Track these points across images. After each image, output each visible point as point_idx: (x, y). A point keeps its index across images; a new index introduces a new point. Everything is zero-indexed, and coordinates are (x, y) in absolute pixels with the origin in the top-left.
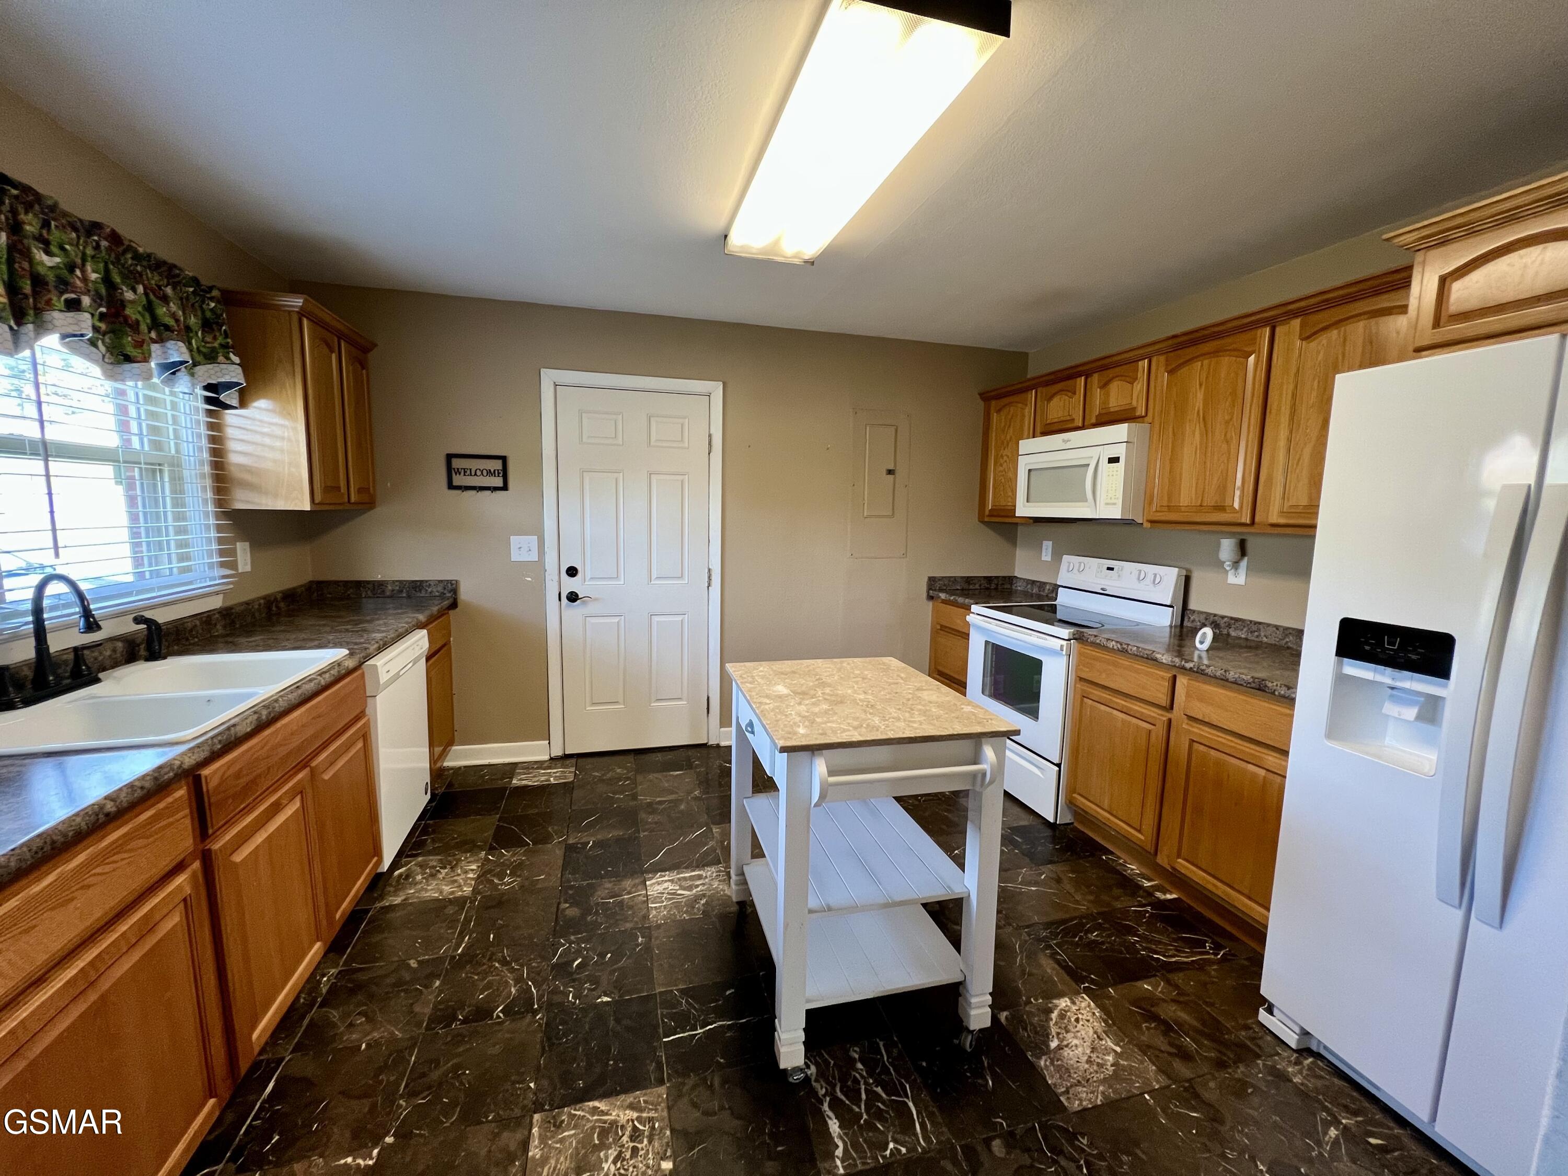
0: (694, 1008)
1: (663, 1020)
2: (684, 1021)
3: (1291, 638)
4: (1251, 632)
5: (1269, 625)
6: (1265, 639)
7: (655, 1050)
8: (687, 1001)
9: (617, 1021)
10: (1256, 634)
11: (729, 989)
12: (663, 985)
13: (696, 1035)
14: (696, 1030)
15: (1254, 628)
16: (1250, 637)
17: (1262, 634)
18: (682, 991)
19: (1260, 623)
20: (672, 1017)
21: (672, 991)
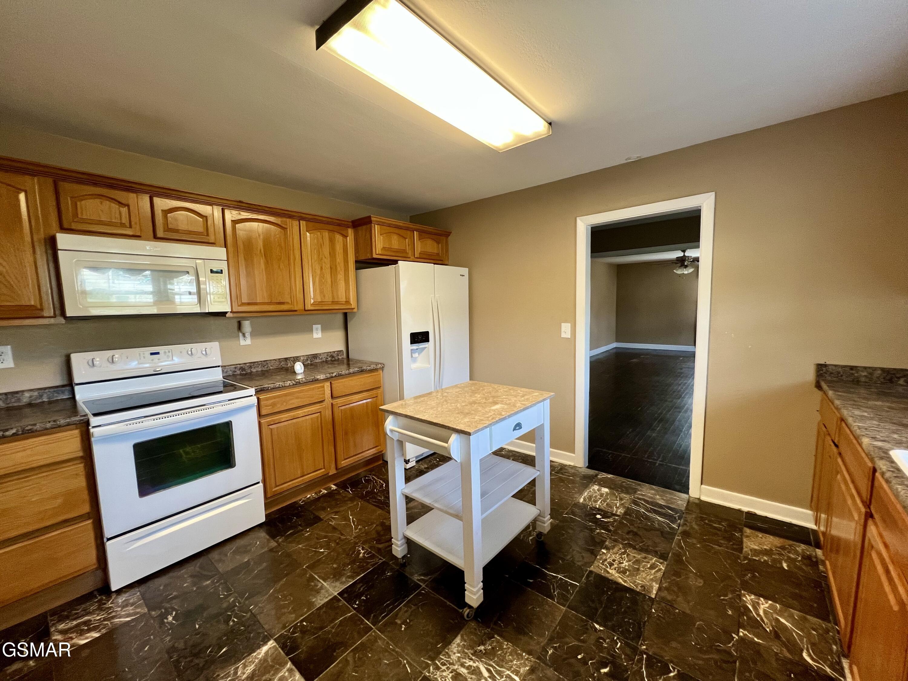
0: (553, 586)
1: (573, 592)
2: (564, 586)
3: (283, 363)
4: (264, 367)
5: (271, 360)
6: (271, 368)
7: (586, 584)
8: (554, 592)
9: (597, 610)
10: (266, 366)
11: (529, 582)
12: (559, 609)
13: (562, 576)
14: (560, 578)
15: (265, 364)
16: (264, 369)
17: (269, 365)
18: (553, 599)
19: (266, 361)
20: (568, 591)
21: (557, 602)
